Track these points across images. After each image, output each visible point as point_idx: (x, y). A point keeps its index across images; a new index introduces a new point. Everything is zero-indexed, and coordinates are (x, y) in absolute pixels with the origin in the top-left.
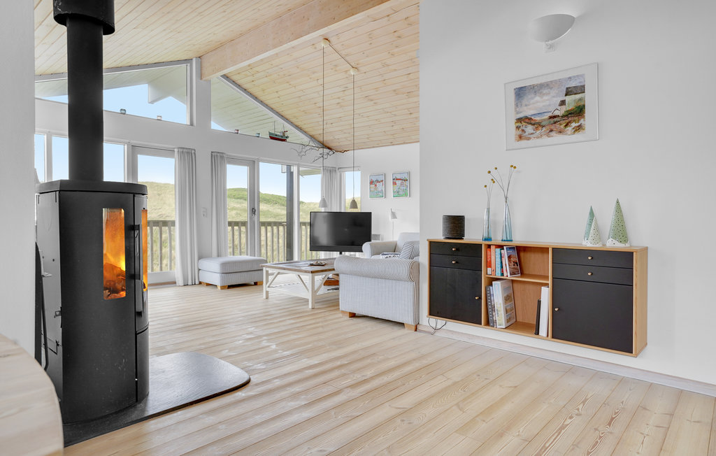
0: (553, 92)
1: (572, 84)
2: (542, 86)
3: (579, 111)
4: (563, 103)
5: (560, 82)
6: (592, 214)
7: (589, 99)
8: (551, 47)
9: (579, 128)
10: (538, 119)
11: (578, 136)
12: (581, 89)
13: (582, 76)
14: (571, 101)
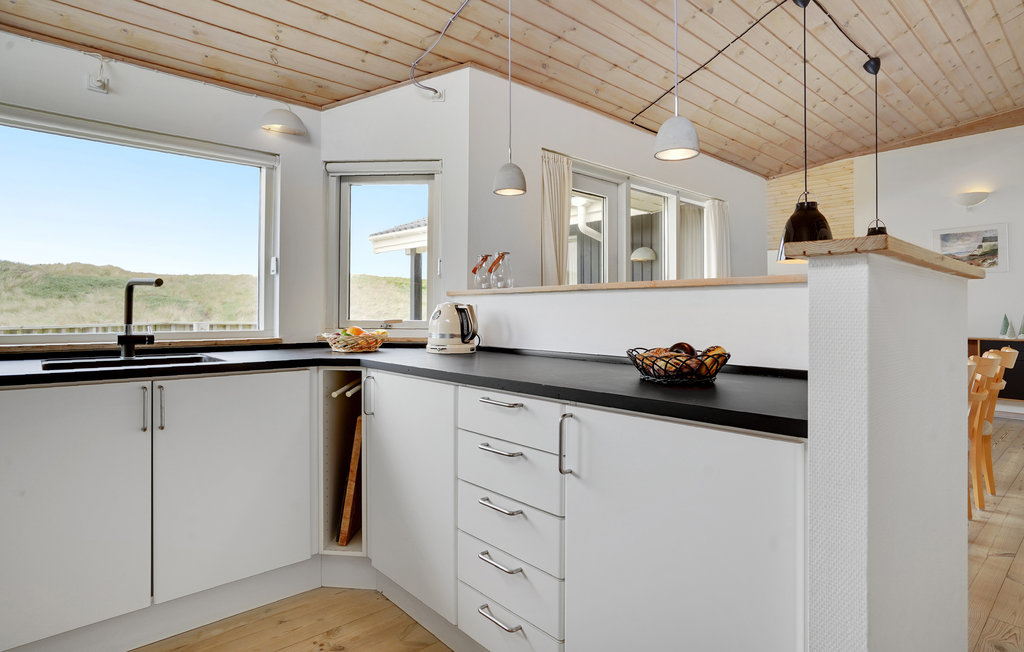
0: (972, 239)
1: (988, 235)
2: (963, 235)
3: (994, 253)
4: (980, 247)
5: (977, 233)
6: (1006, 318)
7: (1001, 245)
8: (971, 209)
9: (994, 263)
10: (960, 256)
11: (992, 268)
12: (995, 239)
13: (996, 230)
14: (987, 246)
